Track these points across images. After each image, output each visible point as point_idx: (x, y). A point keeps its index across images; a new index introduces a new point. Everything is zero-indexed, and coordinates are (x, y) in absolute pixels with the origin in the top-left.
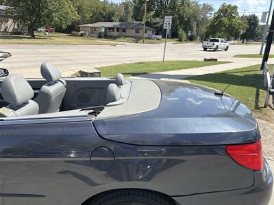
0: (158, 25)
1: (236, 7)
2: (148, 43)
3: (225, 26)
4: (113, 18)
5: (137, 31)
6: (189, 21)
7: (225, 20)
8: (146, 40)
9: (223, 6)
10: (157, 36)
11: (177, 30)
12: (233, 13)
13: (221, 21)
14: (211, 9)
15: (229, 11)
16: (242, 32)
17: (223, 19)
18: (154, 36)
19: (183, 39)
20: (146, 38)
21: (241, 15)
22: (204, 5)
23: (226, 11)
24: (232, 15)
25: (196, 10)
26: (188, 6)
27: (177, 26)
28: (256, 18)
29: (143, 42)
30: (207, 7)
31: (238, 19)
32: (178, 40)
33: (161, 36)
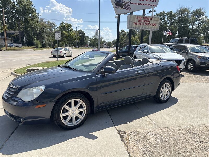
1: (70, 25)
2: (12, 50)
3: (66, 37)
6: (40, 33)
7: (65, 33)
8: (8, 48)
9: (62, 23)
10: (18, 45)
11: (32, 39)
12: (69, 28)
13: (63, 33)
14: (54, 25)
15: (67, 27)
16: (77, 41)
18: (14, 44)
19: (39, 47)
20: (8, 46)
21: (74, 30)
22: (48, 22)
23: (65, 27)
24: (69, 30)
25: (44, 25)
26: (37, 22)
27: (32, 37)
28: (83, 32)
29: (6, 49)
30: (51, 23)
31: (73, 33)
32: (35, 48)
33: (21, 44)
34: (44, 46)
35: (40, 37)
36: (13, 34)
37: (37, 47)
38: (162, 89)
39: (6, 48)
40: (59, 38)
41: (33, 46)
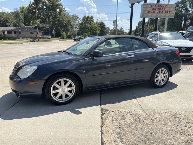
0: (45, 29)
1: (92, 18)
2: (43, 41)
3: (88, 29)
4: (8, 24)
5: (31, 33)
6: (66, 26)
7: (88, 25)
8: (40, 39)
9: (85, 16)
10: (48, 36)
11: (59, 31)
12: (91, 21)
13: (85, 25)
14: (78, 18)
15: (89, 19)
16: (98, 32)
17: (86, 24)
18: (45, 36)
19: (65, 38)
20: (40, 38)
21: (95, 22)
22: (73, 15)
23: (87, 20)
24: (91, 22)
25: (70, 18)
26: (64, 16)
27: (59, 29)
28: (104, 23)
29: (39, 41)
30: (75, 17)
31: (95, 25)
32: (61, 39)
33: (50, 36)
34: (69, 37)
35: (66, 29)
36: (45, 27)
37: (63, 38)
38: (157, 74)
39: (39, 39)
40: (77, 28)
41: (61, 37)
